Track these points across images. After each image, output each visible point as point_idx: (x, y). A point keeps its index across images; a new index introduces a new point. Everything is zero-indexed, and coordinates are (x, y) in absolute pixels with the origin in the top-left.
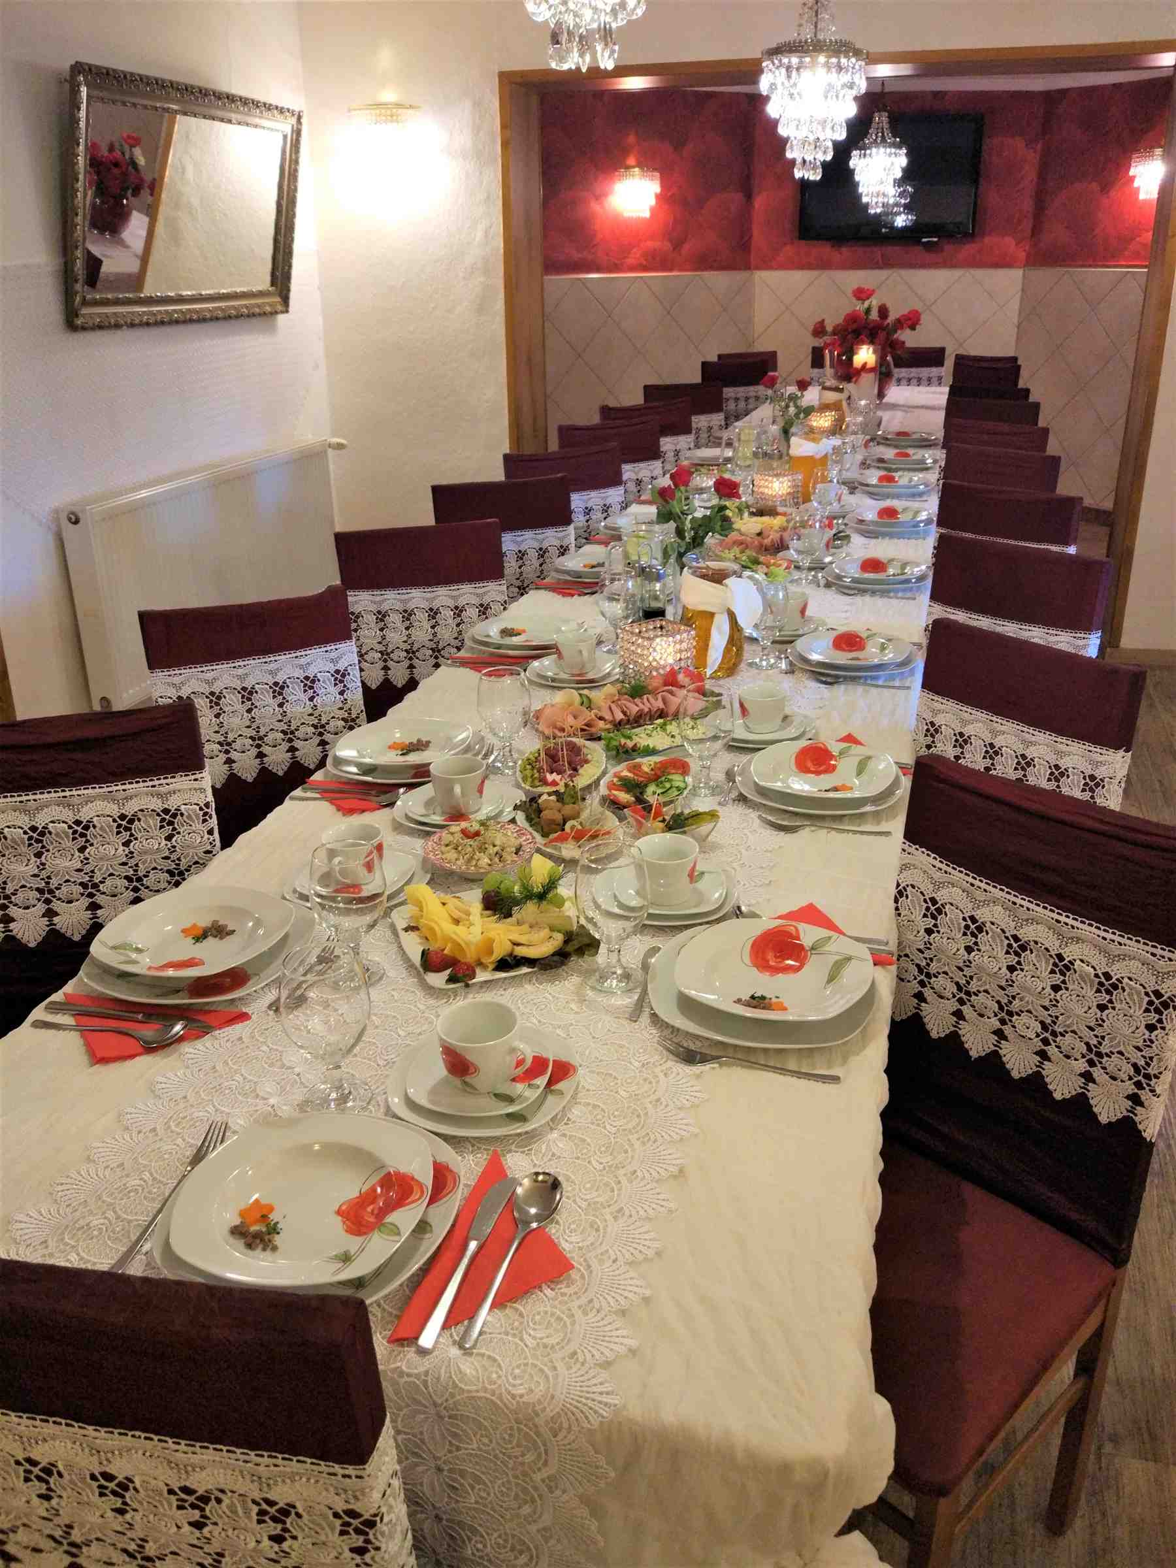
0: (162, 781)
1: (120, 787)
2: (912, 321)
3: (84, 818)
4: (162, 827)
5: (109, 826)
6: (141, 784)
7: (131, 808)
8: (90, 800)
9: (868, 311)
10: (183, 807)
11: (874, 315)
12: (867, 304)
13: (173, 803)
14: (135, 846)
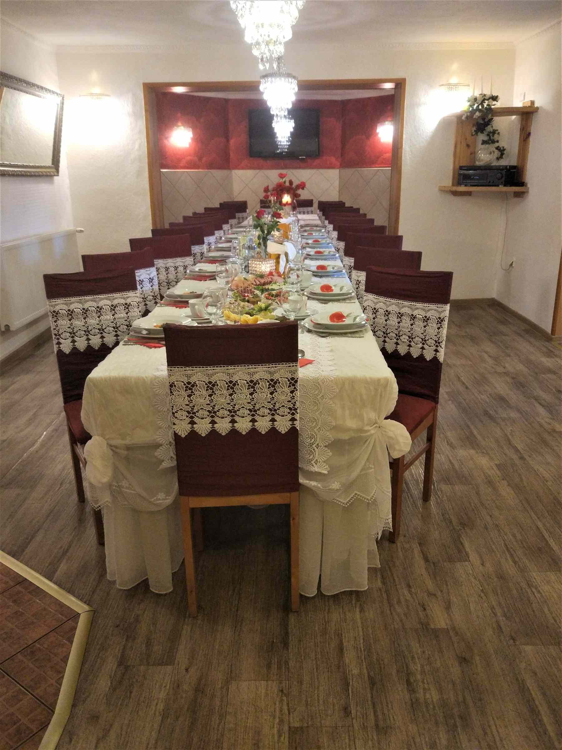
0: (125, 293)
1: (112, 295)
2: (302, 186)
3: (100, 305)
4: (125, 309)
5: (108, 309)
6: (118, 294)
7: (115, 302)
8: (103, 299)
9: (285, 182)
10: (131, 303)
11: (287, 184)
12: (284, 180)
13: (128, 301)
14: (116, 316)
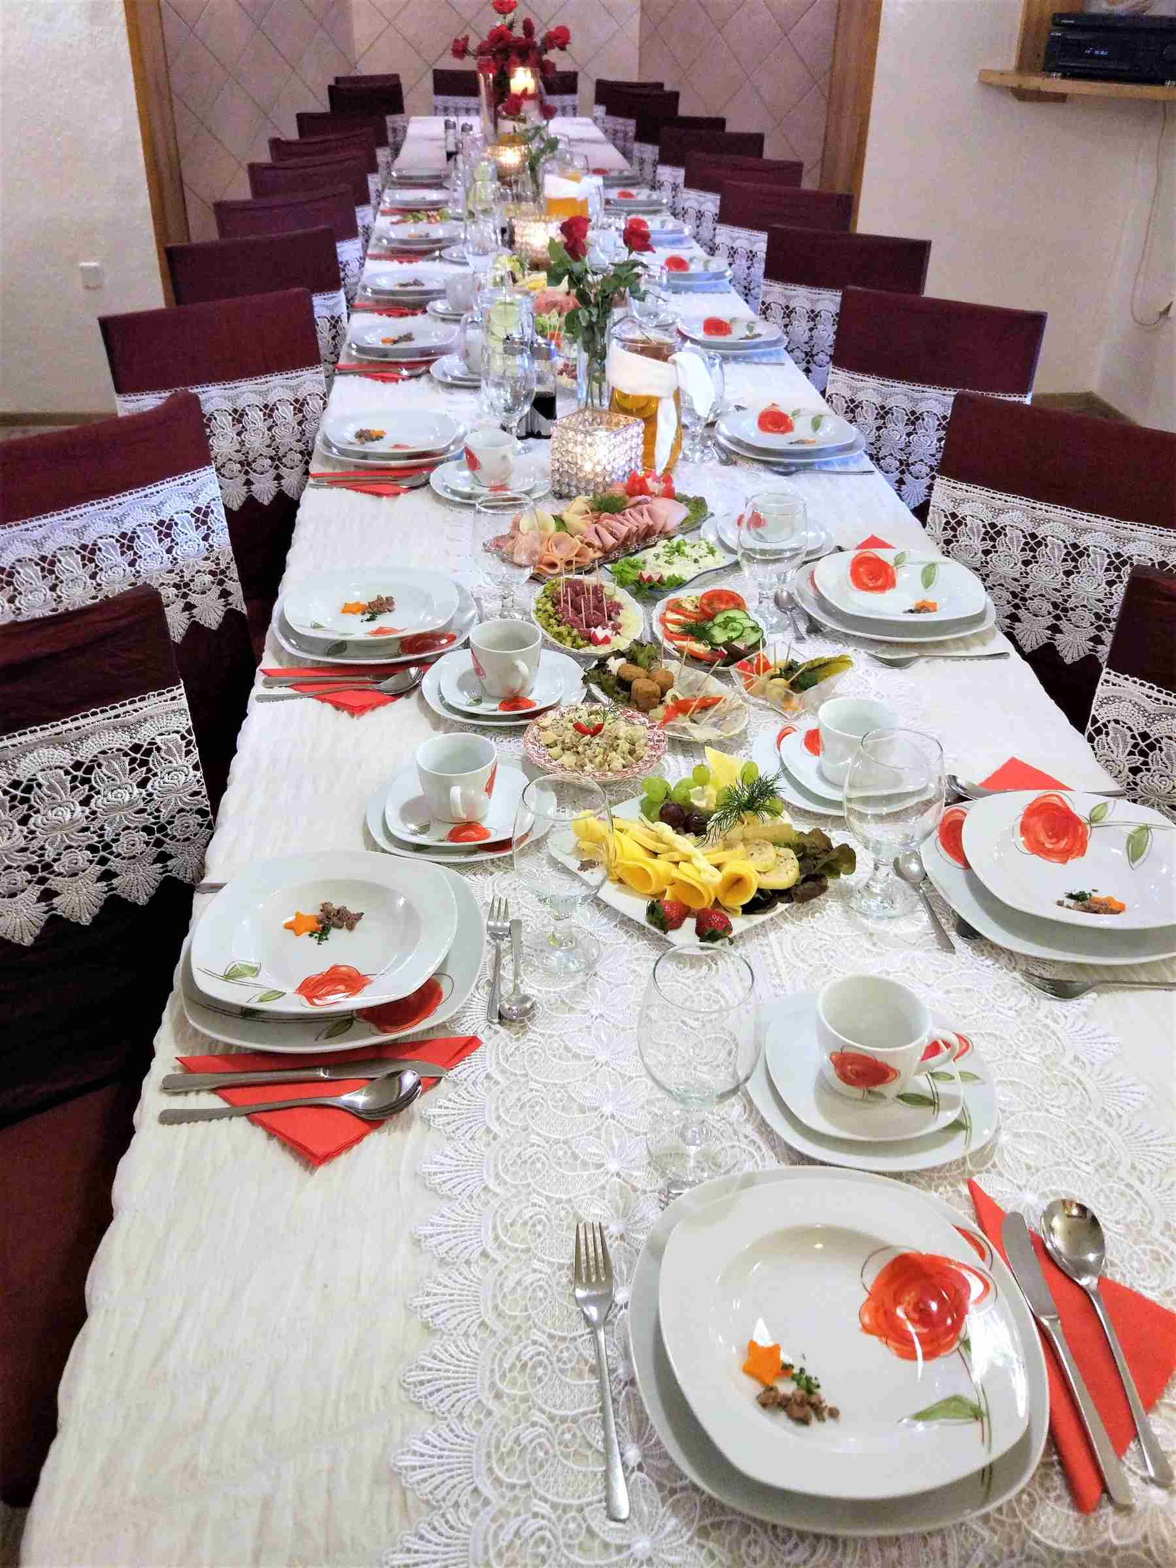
0: (129, 707)
1: (71, 725)
2: (560, 39)
3: (23, 776)
4: (132, 770)
5: (61, 782)
6: (100, 716)
7: (87, 752)
8: (30, 748)
9: (511, 27)
10: (158, 740)
11: (518, 32)
12: (510, 17)
13: (144, 735)
14: (97, 802)
